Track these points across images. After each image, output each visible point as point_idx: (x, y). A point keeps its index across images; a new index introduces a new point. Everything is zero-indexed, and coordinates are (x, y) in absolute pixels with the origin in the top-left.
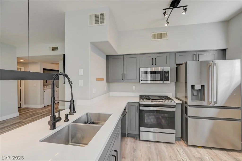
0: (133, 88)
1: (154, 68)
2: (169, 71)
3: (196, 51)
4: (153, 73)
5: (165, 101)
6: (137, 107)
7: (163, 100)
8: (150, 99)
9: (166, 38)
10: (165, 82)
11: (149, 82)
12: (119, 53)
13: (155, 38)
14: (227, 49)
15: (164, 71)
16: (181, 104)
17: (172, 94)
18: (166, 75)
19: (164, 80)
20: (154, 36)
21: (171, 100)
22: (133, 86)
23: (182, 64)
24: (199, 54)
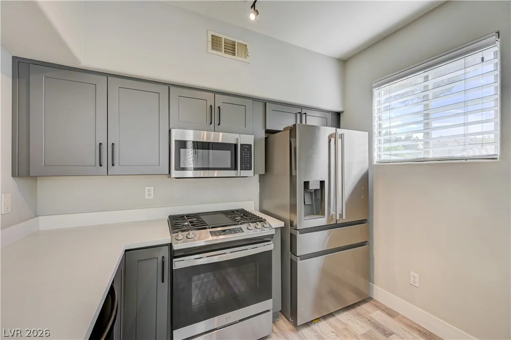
0: (147, 193)
1: (213, 133)
2: (251, 145)
3: (302, 107)
4: (203, 149)
5: (249, 228)
6: (163, 262)
7: (241, 224)
8: (205, 228)
9: (246, 58)
10: (244, 173)
11: (190, 174)
12: (85, 62)
13: (218, 50)
14: (342, 112)
15: (242, 145)
16: (281, 228)
17: (253, 202)
18: (245, 155)
19: (241, 170)
20: (216, 42)
21: (262, 221)
22: (147, 188)
23: (279, 131)
24: (305, 113)
